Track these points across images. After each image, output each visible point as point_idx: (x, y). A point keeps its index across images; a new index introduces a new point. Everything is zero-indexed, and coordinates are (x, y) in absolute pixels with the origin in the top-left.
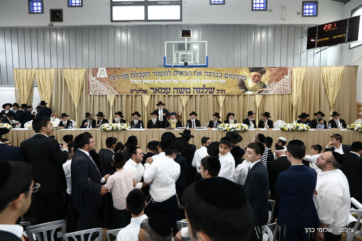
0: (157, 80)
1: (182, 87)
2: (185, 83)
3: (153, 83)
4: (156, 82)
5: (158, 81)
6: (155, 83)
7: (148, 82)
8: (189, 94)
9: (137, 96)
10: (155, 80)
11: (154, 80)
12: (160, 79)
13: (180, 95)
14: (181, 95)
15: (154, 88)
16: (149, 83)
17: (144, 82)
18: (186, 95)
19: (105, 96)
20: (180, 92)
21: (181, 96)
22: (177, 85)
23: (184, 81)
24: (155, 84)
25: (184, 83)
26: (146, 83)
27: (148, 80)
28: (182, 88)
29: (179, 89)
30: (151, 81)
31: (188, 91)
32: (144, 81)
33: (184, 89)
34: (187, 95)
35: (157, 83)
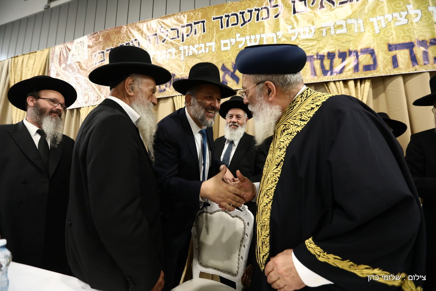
0: (227, 41)
1: (331, 50)
2: (344, 30)
3: (214, 50)
4: (225, 45)
5: (233, 41)
6: (223, 49)
7: (196, 52)
8: (370, 74)
9: (161, 102)
10: (223, 42)
11: (218, 42)
12: (238, 35)
13: (327, 83)
14: (334, 82)
15: (219, 67)
16: (200, 52)
17: (184, 54)
18: (356, 81)
19: (75, 110)
20: (327, 68)
21: (332, 84)
22: (311, 44)
23: (341, 26)
24: (223, 54)
25: (339, 31)
26: (191, 54)
27: (196, 46)
28: (331, 56)
29: (322, 58)
30: (209, 47)
31: (365, 59)
32: (185, 50)
33: (343, 56)
34: (362, 80)
35: (228, 48)
